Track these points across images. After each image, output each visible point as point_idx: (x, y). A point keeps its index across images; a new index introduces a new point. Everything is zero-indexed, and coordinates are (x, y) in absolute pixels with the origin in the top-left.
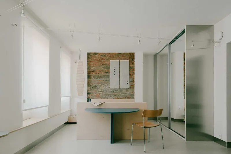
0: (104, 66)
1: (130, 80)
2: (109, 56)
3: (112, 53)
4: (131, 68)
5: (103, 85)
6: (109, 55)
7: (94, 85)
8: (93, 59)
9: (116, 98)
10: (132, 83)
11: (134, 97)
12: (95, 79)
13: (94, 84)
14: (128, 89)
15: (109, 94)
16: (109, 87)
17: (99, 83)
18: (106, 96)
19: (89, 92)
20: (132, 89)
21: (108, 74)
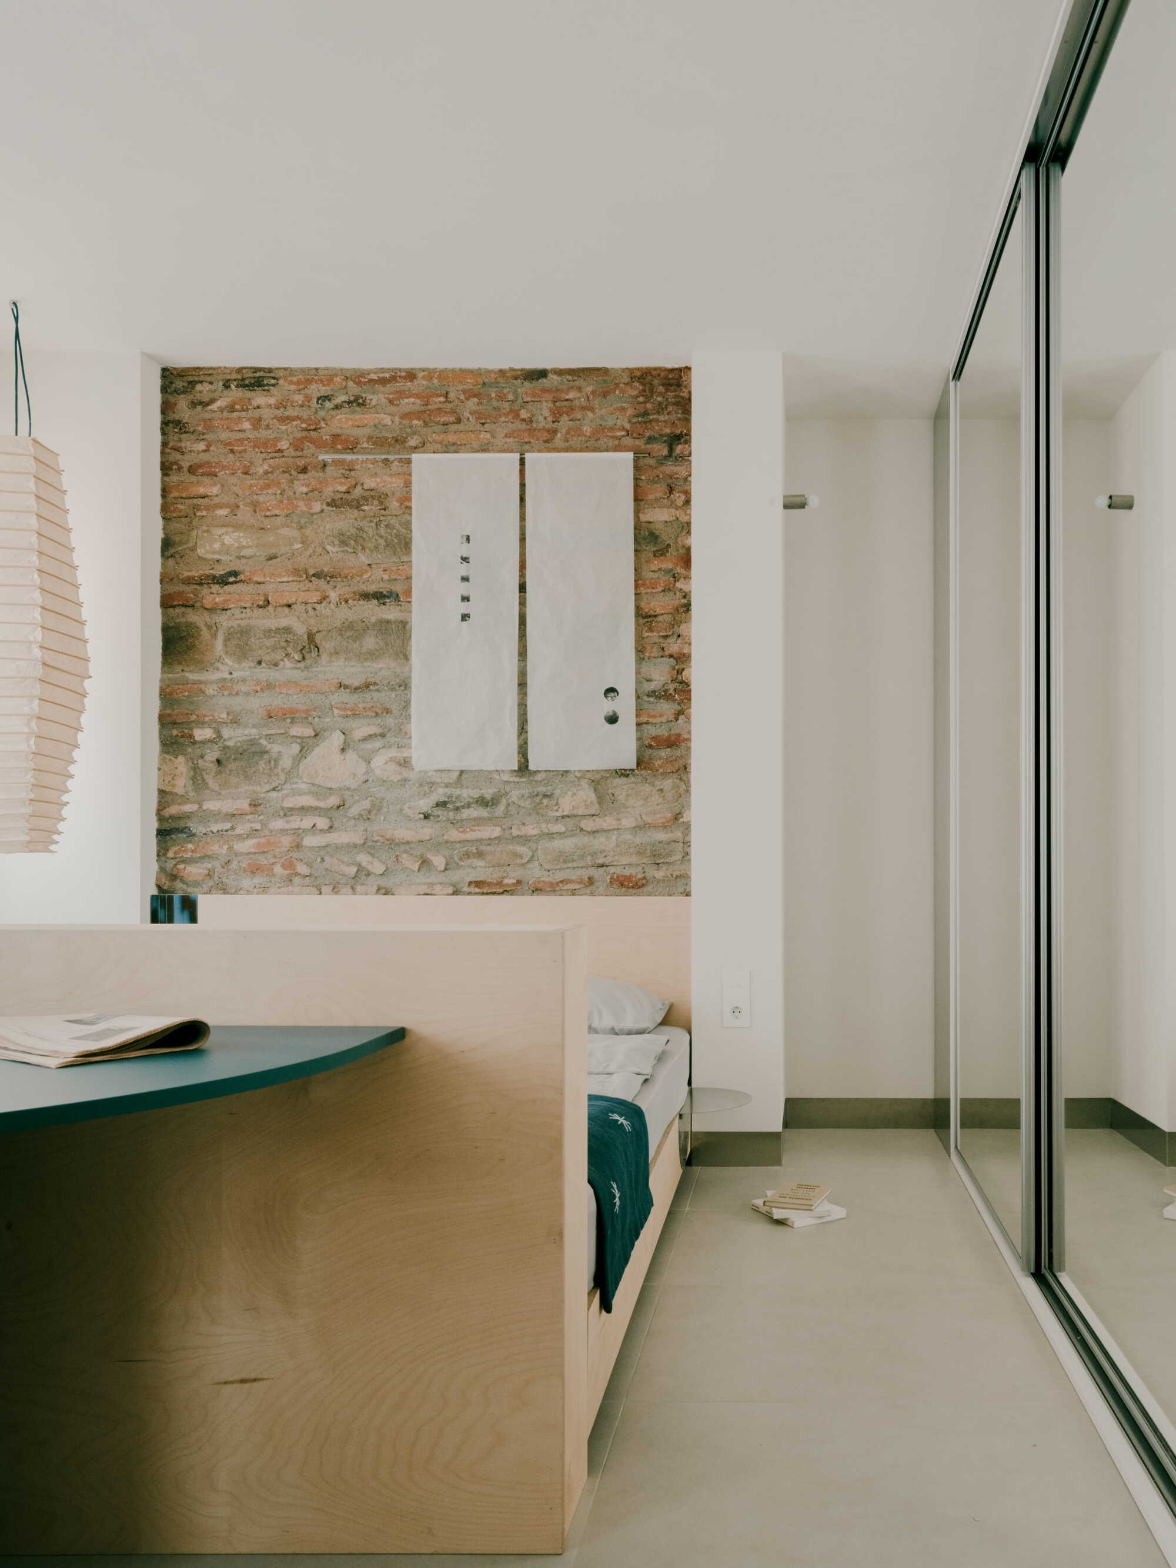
0: (345, 521)
1: (641, 679)
2: (409, 404)
3: (443, 375)
4: (653, 537)
5: (337, 739)
6: (401, 394)
7: (233, 736)
8: (225, 436)
9: (481, 887)
10: (667, 708)
11: (685, 877)
12: (244, 670)
13: (235, 722)
14: (621, 787)
15: (402, 833)
16: (405, 763)
17: (290, 716)
18: (363, 858)
19: (173, 810)
20: (667, 784)
21: (390, 613)
